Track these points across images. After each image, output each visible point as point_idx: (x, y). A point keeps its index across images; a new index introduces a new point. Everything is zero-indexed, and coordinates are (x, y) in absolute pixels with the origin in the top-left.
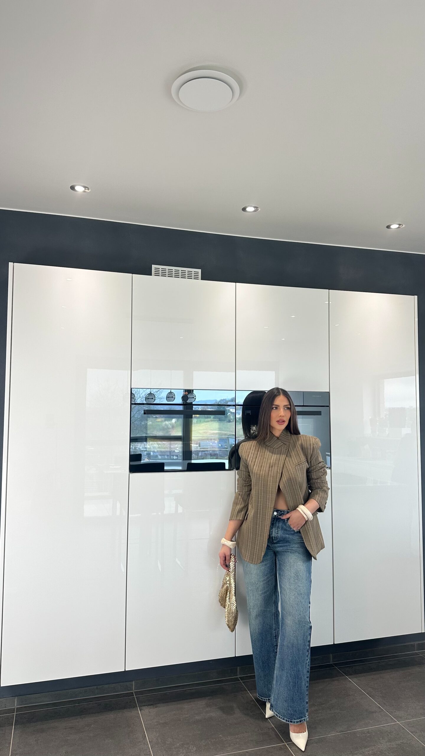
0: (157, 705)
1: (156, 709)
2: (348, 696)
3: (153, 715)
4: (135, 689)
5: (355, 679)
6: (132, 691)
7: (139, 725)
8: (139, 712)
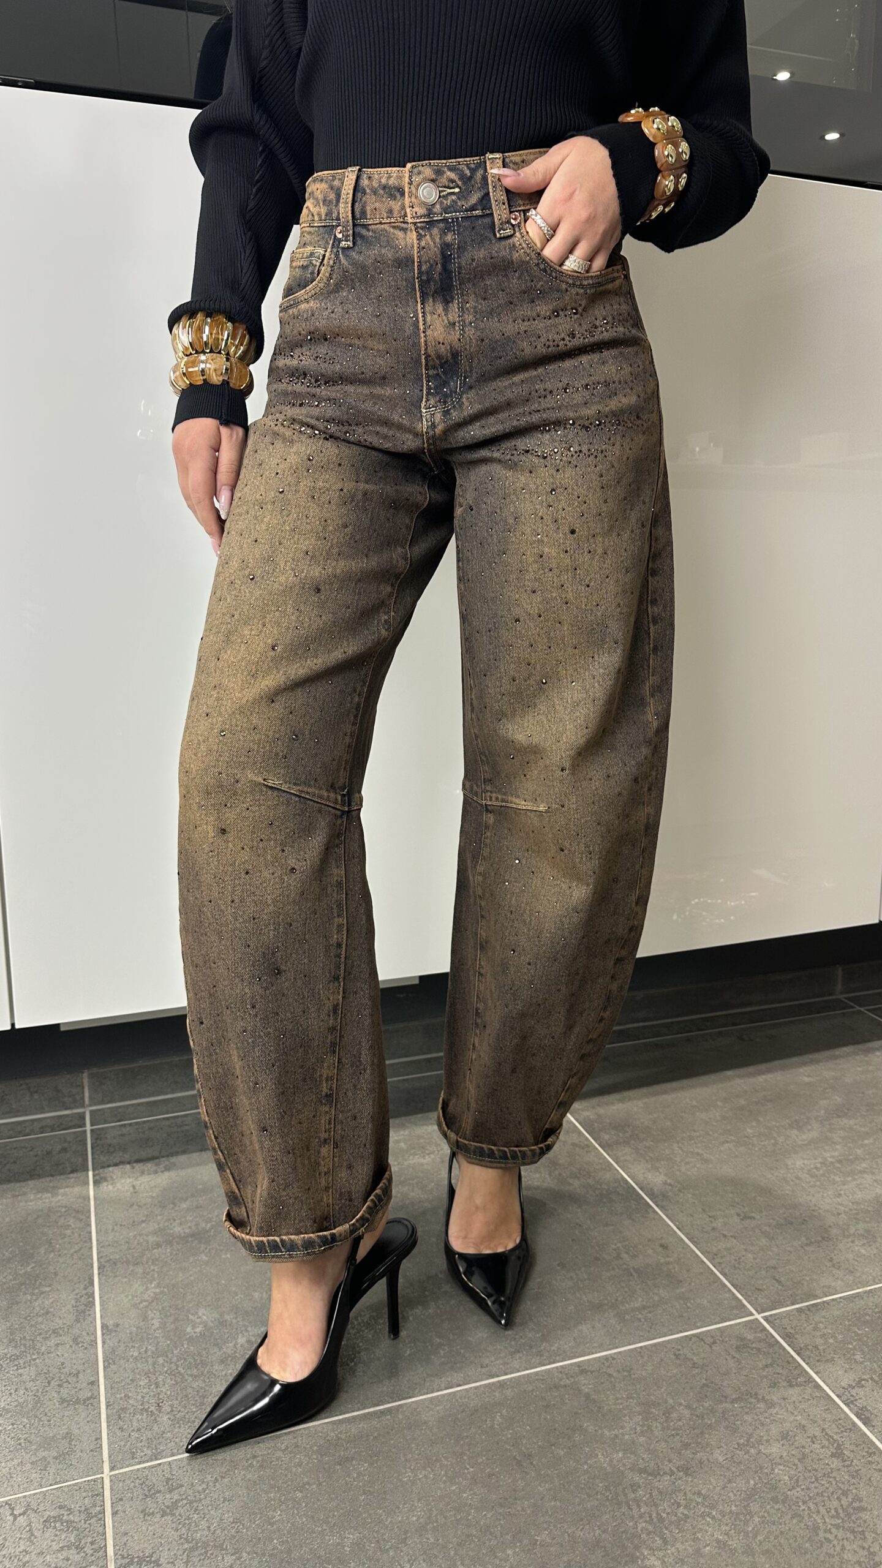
0: (173, 1159)
1: (167, 1174)
3: (145, 1204)
4: (93, 1102)
6: (80, 1110)
7: (77, 1247)
8: (88, 1188)
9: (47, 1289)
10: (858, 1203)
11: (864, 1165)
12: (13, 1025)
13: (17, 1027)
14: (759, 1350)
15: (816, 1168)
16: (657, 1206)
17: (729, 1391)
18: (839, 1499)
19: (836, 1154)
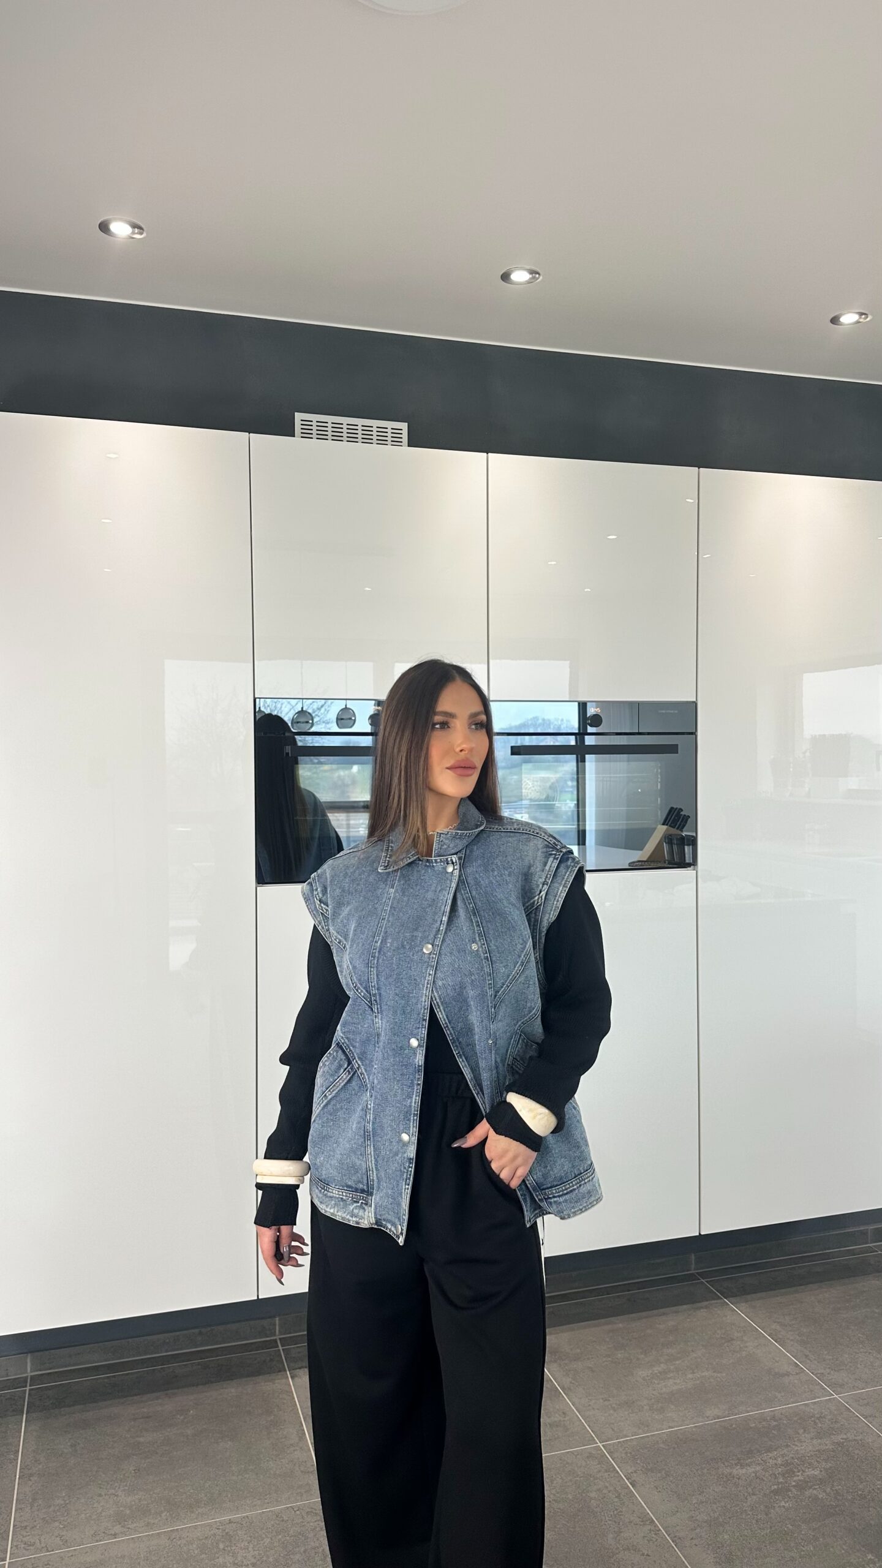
2: (729, 1341)
4: (281, 1333)
5: (742, 1304)
6: (275, 1338)
7: (291, 1409)
8: (289, 1381)
9: (282, 1427)
10: (661, 1394)
11: (671, 1375)
12: (258, 1296)
13: (260, 1297)
14: (596, 1458)
15: (648, 1376)
16: (565, 1394)
17: (579, 1473)
18: (614, 1512)
19: (660, 1369)
